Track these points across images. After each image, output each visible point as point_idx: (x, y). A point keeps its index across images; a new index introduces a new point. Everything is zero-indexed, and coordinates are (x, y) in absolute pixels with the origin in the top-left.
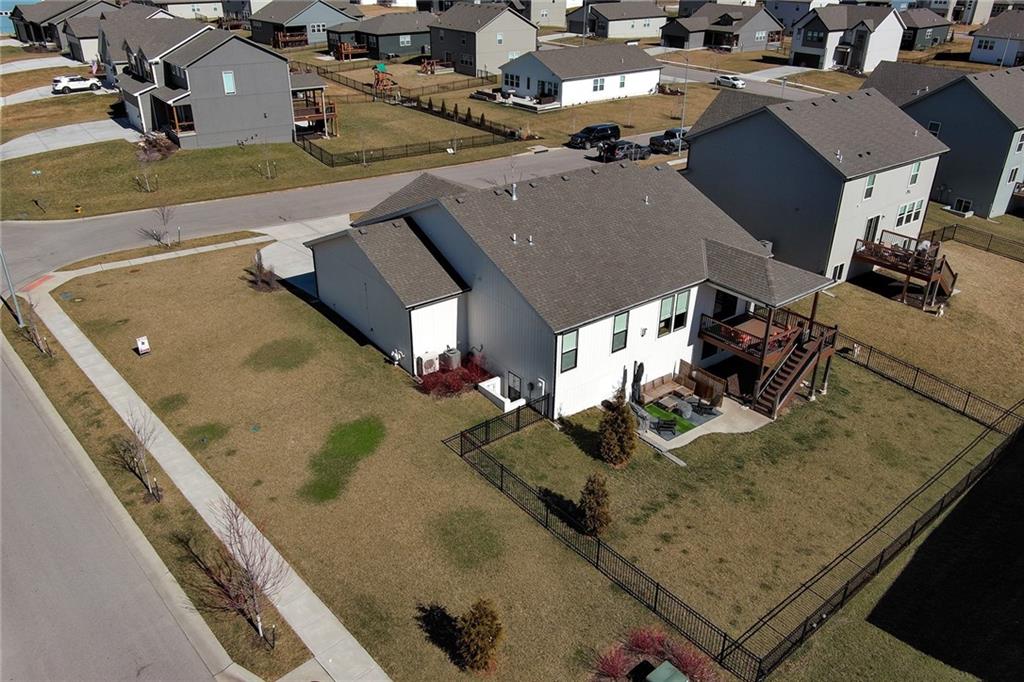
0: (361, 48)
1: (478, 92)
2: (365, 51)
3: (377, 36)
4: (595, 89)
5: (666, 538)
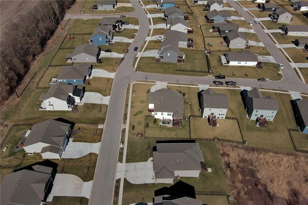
3: (220, 30)
4: (238, 63)
5: (151, 130)
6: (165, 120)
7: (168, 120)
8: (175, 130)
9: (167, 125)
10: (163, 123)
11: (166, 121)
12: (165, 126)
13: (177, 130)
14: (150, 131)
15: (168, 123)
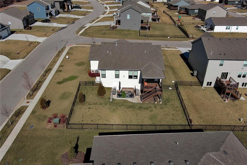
0: (186, 12)
1: (197, 26)
2: (186, 13)
3: (189, 9)
4: (227, 29)
5: (90, 108)
6: (124, 90)
7: (129, 90)
8: (147, 109)
9: (130, 99)
10: (119, 95)
11: (126, 92)
12: (124, 100)
13: (154, 109)
14: (87, 110)
15: (132, 96)
